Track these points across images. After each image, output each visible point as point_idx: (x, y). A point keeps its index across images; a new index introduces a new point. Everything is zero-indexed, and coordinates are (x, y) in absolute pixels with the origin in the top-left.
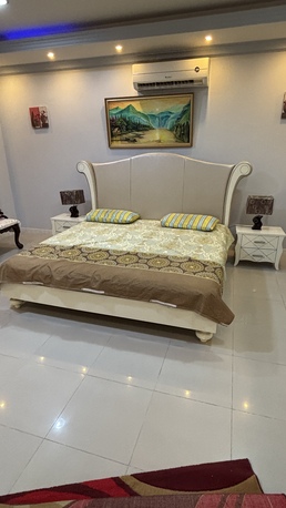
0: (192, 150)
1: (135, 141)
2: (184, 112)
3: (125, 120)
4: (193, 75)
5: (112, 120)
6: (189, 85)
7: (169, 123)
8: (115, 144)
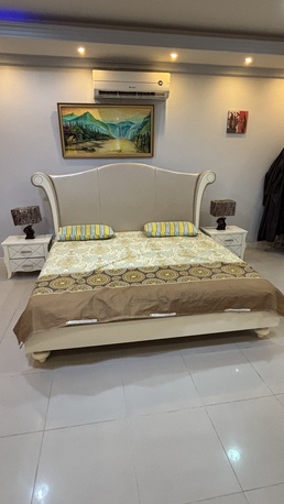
0: (153, 160)
1: (93, 150)
2: (144, 123)
3: (81, 128)
4: (156, 88)
5: (66, 128)
6: (150, 97)
7: (130, 133)
8: (69, 153)
